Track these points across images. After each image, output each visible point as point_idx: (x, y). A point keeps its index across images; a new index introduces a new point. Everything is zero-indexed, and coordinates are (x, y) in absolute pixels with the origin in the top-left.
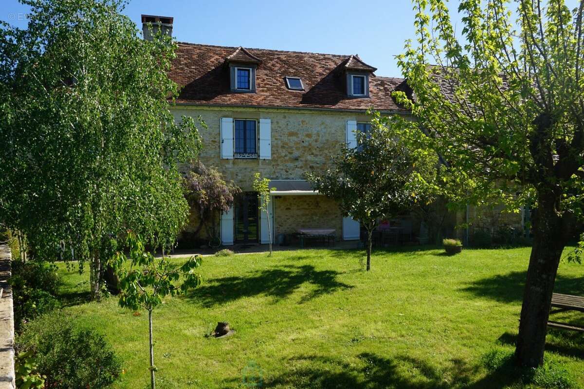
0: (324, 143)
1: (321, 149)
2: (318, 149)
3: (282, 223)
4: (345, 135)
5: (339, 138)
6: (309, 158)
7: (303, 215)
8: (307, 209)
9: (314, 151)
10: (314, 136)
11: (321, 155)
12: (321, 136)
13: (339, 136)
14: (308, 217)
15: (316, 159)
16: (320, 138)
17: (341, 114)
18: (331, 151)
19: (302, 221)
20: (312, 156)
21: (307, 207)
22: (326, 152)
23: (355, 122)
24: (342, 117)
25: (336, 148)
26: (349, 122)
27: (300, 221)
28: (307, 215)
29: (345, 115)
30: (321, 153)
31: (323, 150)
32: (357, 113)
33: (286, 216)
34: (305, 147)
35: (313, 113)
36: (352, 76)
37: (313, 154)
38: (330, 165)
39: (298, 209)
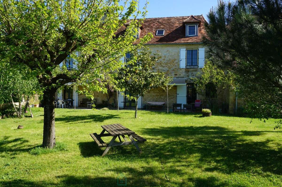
0: (168, 61)
1: (166, 64)
2: (165, 64)
3: (146, 99)
4: (179, 56)
5: (177, 58)
6: (160, 68)
7: (156, 96)
8: (158, 93)
9: (163, 65)
10: (162, 57)
11: (166, 67)
12: (166, 57)
13: (176, 57)
14: (159, 97)
15: (164, 69)
16: (166, 58)
17: (178, 46)
18: (171, 64)
19: (156, 98)
20: (162, 67)
21: (158, 92)
22: (169, 65)
23: (185, 49)
24: (178, 47)
25: (175, 63)
26: (181, 50)
27: (155, 98)
28: (158, 96)
29: (179, 46)
30: (166, 65)
31: (168, 64)
32: (186, 45)
33: (148, 96)
34: (158, 63)
35: (162, 46)
36: (188, 26)
37: (162, 66)
38: (171, 71)
39: (154, 93)
